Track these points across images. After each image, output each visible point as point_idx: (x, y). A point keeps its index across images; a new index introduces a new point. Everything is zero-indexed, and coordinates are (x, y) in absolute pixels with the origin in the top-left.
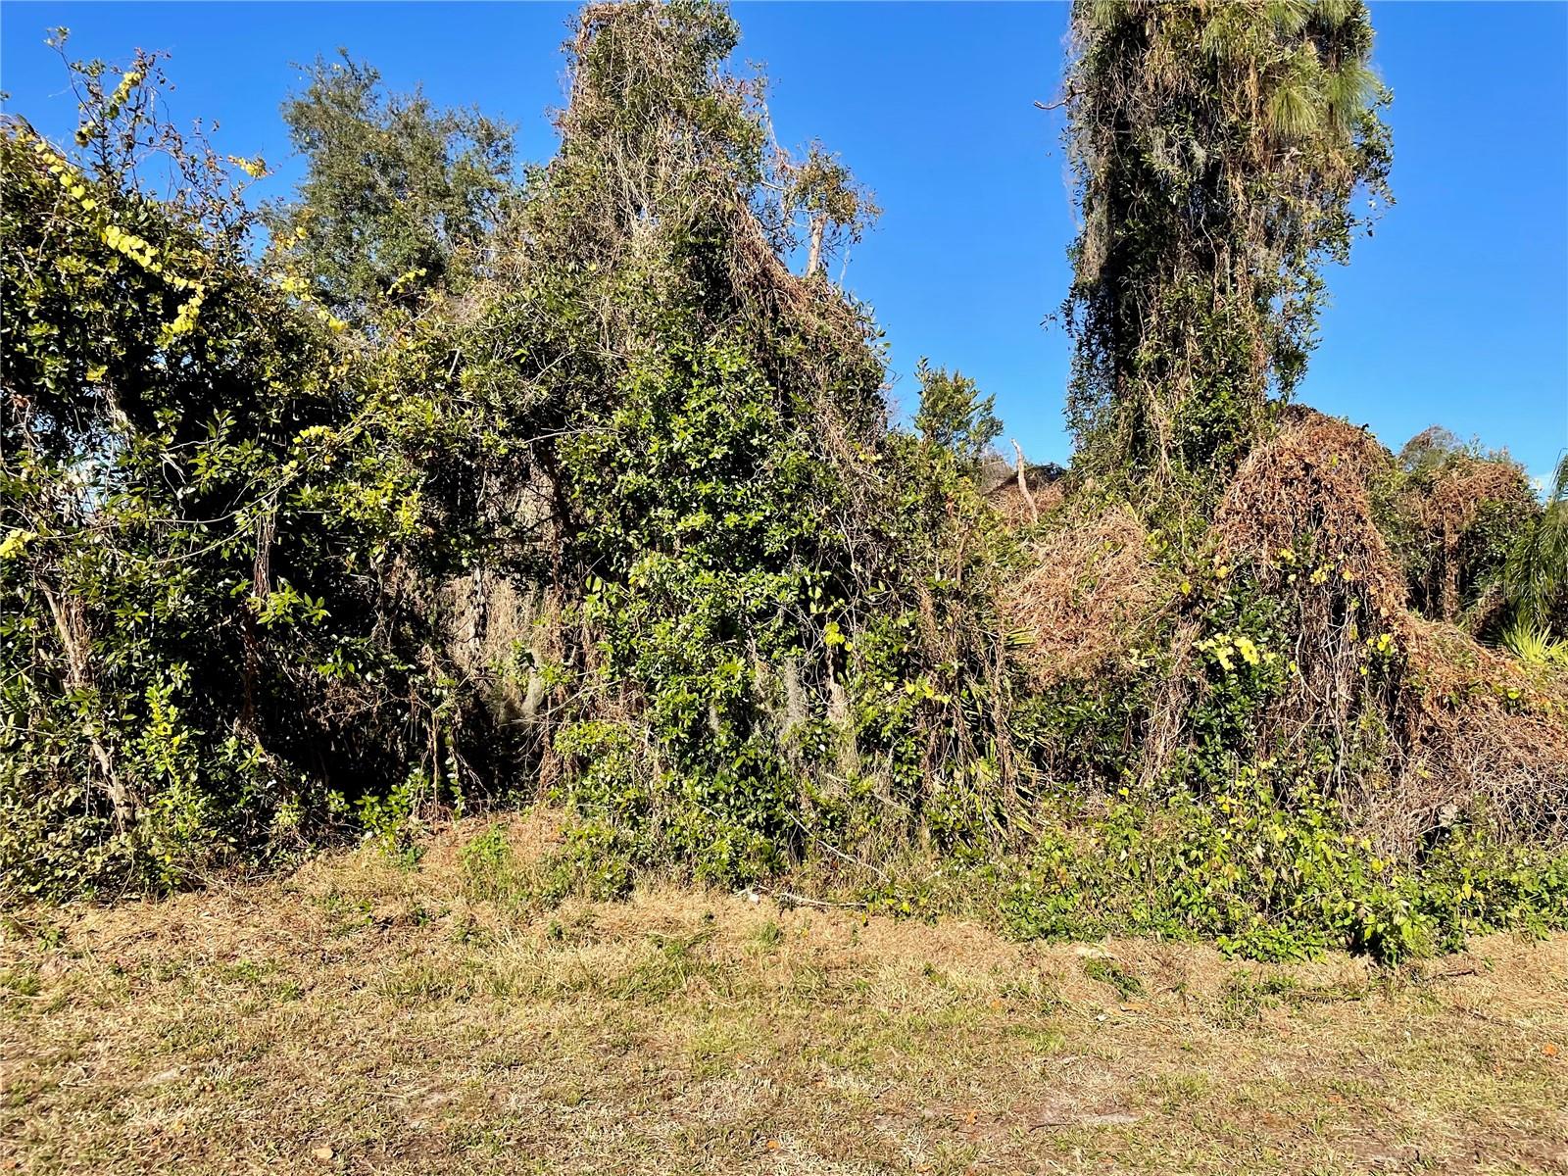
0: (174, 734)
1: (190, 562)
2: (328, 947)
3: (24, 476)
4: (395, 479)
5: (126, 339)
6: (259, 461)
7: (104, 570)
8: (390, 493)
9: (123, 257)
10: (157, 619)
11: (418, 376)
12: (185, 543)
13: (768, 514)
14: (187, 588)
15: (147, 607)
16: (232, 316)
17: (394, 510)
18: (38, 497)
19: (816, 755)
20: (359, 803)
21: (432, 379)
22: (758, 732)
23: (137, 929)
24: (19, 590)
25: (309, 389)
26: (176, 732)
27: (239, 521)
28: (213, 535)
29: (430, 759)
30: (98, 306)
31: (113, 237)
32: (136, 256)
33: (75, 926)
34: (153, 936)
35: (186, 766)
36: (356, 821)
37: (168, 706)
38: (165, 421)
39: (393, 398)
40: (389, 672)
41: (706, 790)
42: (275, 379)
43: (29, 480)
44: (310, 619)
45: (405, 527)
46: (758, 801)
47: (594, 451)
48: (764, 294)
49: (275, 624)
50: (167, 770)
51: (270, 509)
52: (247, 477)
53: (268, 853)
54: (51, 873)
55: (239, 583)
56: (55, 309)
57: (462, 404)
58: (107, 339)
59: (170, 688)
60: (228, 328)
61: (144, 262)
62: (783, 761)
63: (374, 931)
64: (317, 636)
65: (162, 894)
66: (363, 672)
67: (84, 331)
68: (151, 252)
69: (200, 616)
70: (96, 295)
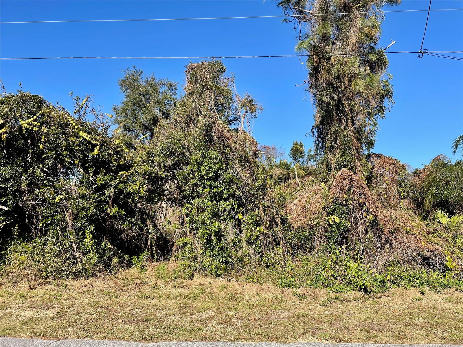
0: (91, 241)
1: (95, 202)
2: (124, 289)
3: (60, 184)
4: (140, 182)
5: (83, 154)
6: (111, 179)
7: (77, 204)
8: (139, 185)
9: (83, 137)
10: (88, 215)
11: (145, 159)
12: (94, 197)
13: (223, 188)
14: (95, 208)
15: (86, 212)
16: (105, 148)
17: (140, 189)
18: (63, 188)
19: (237, 245)
20: (132, 258)
21: (148, 160)
22: (223, 240)
23: (82, 284)
24: (58, 209)
25: (121, 163)
26: (92, 240)
27: (106, 192)
28: (100, 196)
29: (148, 247)
30: (78, 148)
31: (81, 133)
32: (86, 137)
33: (69, 284)
34: (86, 286)
35: (94, 248)
36: (131, 262)
37: (90, 234)
38: (91, 171)
39: (140, 164)
40: (139, 226)
41: (211, 254)
42: (114, 161)
43: (62, 184)
44: (121, 214)
45: (142, 193)
46: (223, 256)
47: (184, 175)
48: (221, 139)
49: (113, 215)
50: (89, 249)
51: (113, 189)
52: (108, 183)
53: (111, 269)
54: (64, 273)
55: (106, 206)
56: (69, 148)
57: (155, 165)
58: (79, 154)
59: (90, 230)
60: (105, 151)
61: (87, 138)
62: (229, 247)
63: (134, 286)
64: (123, 218)
65: (88, 278)
66: (133, 226)
67: (74, 153)
68: (89, 136)
69: (97, 214)
70: (77, 145)
